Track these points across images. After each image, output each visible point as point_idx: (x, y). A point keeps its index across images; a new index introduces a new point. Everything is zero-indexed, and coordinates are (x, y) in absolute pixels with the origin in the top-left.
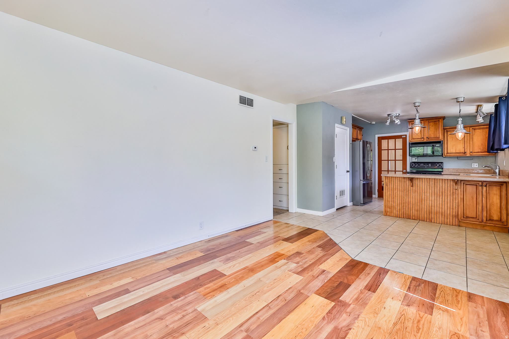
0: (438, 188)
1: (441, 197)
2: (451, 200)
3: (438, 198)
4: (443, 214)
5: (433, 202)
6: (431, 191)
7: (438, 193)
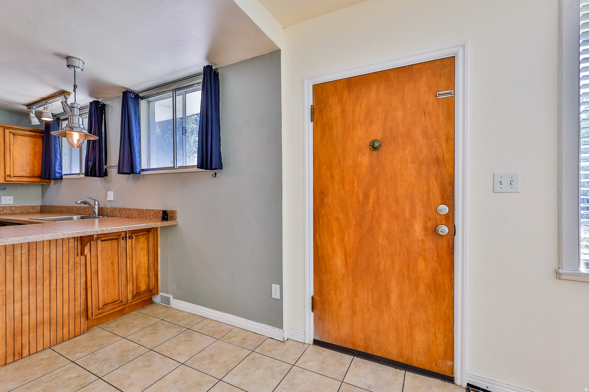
0: (40, 262)
1: (47, 283)
2: (72, 282)
3: (39, 287)
4: (54, 321)
5: (25, 303)
6: (17, 275)
7: (40, 274)
